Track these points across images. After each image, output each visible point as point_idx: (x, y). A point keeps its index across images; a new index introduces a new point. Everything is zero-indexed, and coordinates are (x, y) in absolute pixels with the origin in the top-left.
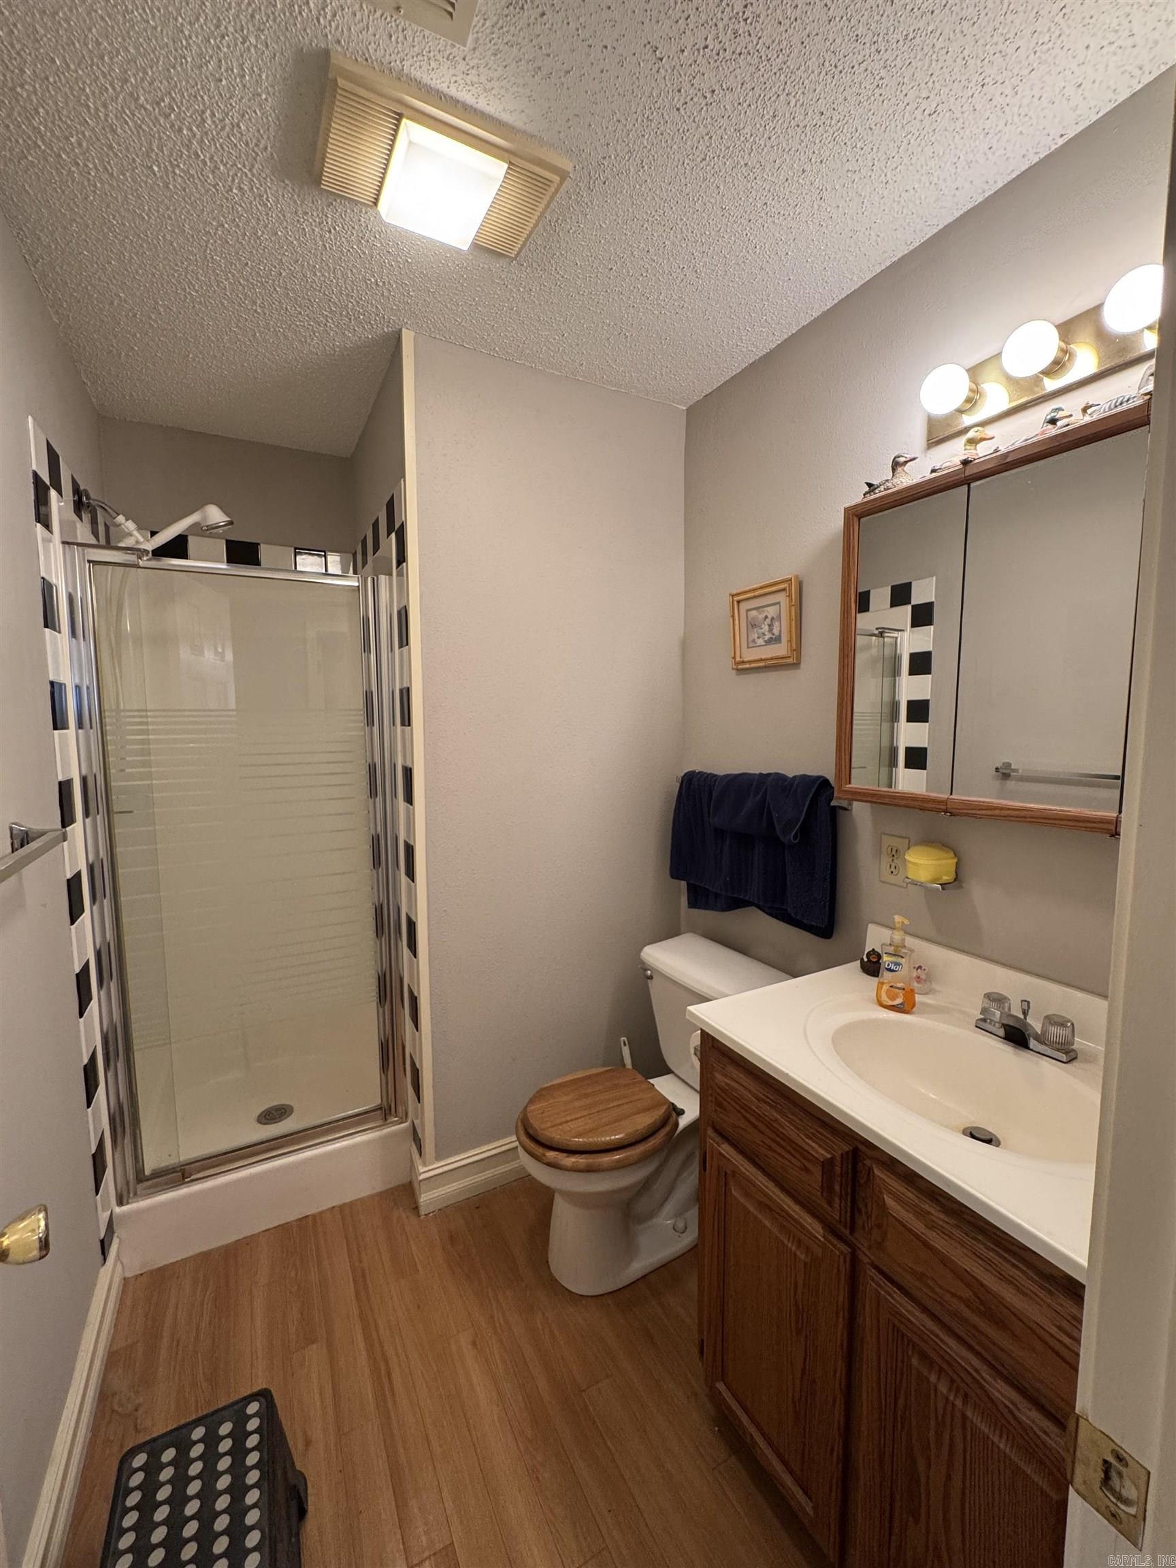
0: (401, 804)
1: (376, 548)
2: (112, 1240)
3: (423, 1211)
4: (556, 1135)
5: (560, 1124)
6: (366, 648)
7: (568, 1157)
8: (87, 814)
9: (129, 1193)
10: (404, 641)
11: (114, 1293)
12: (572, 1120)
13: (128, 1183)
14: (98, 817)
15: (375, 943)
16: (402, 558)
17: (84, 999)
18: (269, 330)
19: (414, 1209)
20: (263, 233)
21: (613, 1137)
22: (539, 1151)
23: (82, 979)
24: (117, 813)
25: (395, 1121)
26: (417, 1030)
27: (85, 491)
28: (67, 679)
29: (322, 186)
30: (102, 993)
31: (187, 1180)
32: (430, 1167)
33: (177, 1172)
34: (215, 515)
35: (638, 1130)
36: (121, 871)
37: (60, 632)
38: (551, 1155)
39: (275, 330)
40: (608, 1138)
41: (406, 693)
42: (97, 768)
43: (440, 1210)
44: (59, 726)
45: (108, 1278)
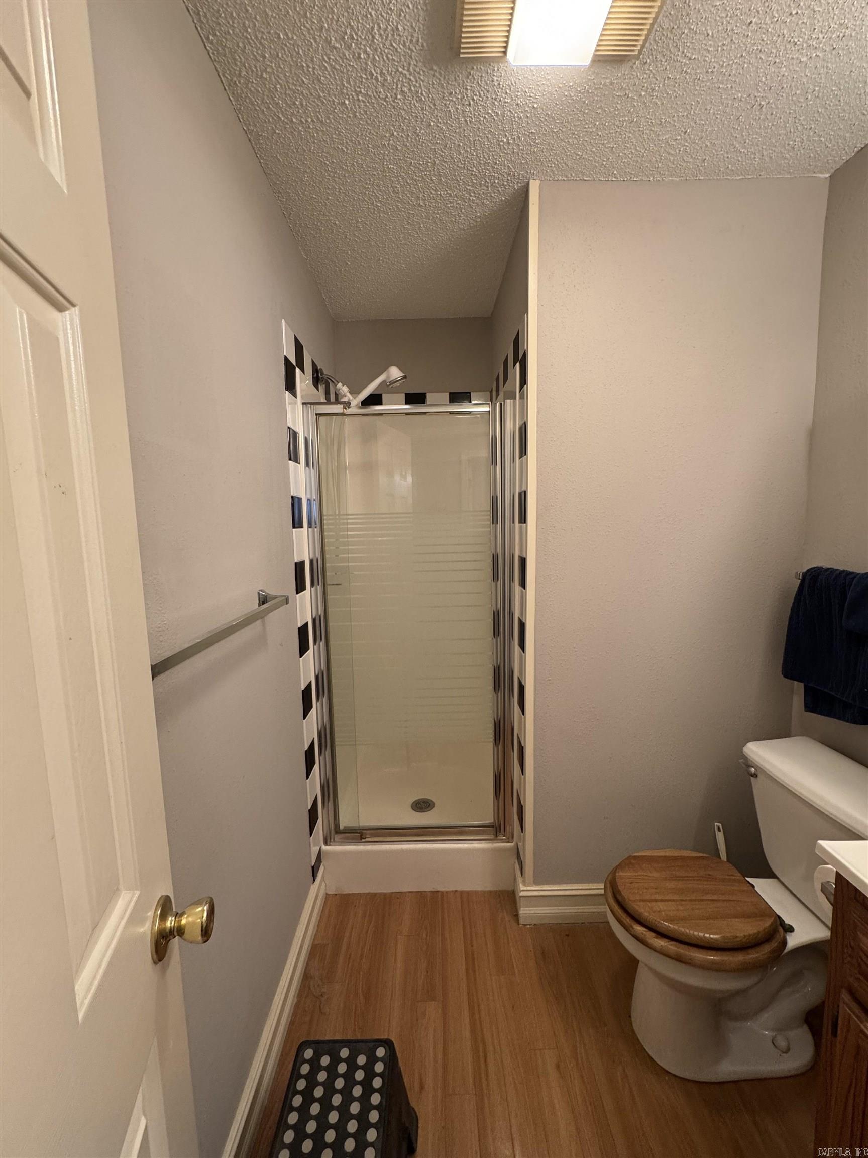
0: (517, 588)
1: (506, 379)
2: (320, 867)
3: (522, 921)
4: (644, 910)
5: (651, 901)
6: (494, 462)
7: (656, 938)
8: (312, 585)
9: (330, 839)
10: (524, 452)
11: (319, 903)
12: (662, 901)
13: (330, 832)
14: (319, 587)
15: (494, 696)
16: (524, 381)
17: (307, 707)
18: (429, 219)
19: (515, 916)
20: (421, 128)
21: (707, 935)
22: (627, 921)
23: (307, 692)
24: (330, 584)
25: (503, 839)
26: (523, 774)
27: (321, 369)
28: (303, 495)
29: (461, 56)
30: (318, 704)
31: (363, 840)
32: (529, 888)
33: (357, 833)
34: (395, 373)
35: (737, 937)
36: (331, 624)
37: (299, 464)
38: (639, 929)
39: (433, 217)
40: (701, 934)
41: (523, 495)
42: (318, 555)
43: (535, 925)
44: (296, 526)
45: (316, 892)
